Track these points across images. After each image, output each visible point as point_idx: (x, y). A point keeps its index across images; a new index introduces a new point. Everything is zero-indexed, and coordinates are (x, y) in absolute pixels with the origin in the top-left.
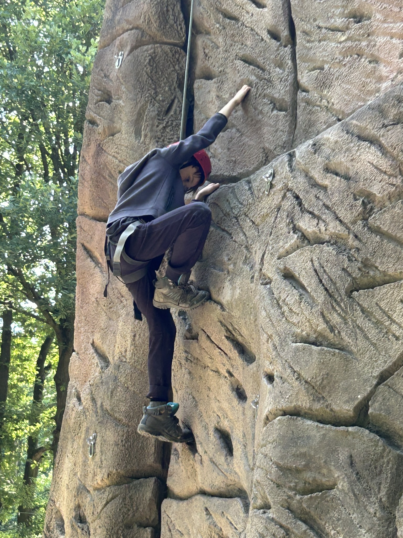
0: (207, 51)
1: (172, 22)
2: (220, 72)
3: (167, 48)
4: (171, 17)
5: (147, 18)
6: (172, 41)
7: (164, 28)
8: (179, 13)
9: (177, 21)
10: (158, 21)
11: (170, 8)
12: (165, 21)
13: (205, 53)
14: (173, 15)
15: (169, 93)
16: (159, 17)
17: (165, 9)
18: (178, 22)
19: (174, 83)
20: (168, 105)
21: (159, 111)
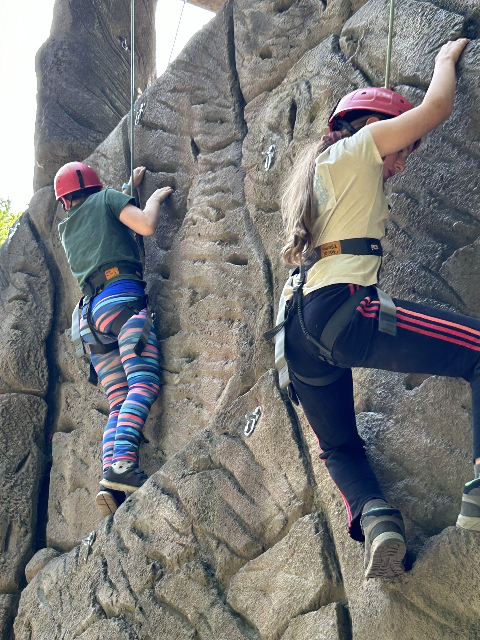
0: (69, 400)
1: (32, 369)
2: (78, 424)
3: (24, 397)
4: (33, 363)
5: (4, 364)
6: (31, 389)
7: (22, 375)
8: (42, 359)
9: (39, 367)
10: (16, 368)
11: (31, 354)
12: (25, 368)
13: (67, 402)
14: (34, 361)
15: (23, 447)
16: (18, 363)
17: (26, 354)
18: (40, 369)
19: (30, 436)
20: (20, 461)
21: (7, 468)
